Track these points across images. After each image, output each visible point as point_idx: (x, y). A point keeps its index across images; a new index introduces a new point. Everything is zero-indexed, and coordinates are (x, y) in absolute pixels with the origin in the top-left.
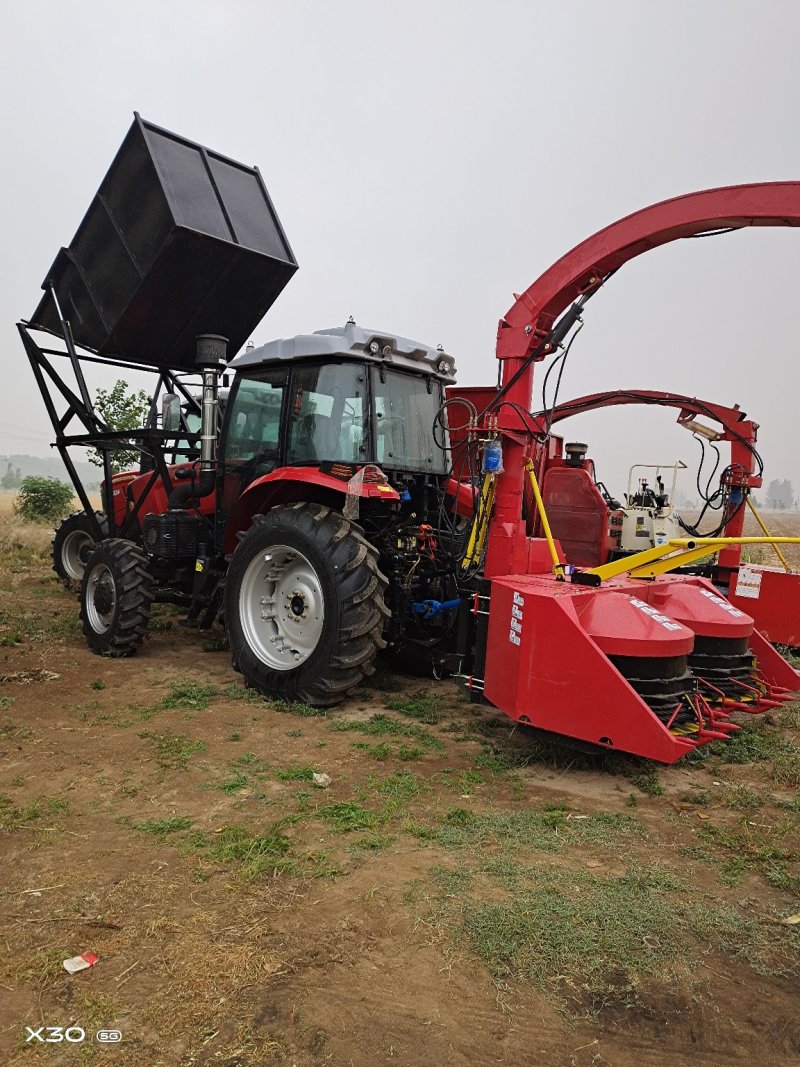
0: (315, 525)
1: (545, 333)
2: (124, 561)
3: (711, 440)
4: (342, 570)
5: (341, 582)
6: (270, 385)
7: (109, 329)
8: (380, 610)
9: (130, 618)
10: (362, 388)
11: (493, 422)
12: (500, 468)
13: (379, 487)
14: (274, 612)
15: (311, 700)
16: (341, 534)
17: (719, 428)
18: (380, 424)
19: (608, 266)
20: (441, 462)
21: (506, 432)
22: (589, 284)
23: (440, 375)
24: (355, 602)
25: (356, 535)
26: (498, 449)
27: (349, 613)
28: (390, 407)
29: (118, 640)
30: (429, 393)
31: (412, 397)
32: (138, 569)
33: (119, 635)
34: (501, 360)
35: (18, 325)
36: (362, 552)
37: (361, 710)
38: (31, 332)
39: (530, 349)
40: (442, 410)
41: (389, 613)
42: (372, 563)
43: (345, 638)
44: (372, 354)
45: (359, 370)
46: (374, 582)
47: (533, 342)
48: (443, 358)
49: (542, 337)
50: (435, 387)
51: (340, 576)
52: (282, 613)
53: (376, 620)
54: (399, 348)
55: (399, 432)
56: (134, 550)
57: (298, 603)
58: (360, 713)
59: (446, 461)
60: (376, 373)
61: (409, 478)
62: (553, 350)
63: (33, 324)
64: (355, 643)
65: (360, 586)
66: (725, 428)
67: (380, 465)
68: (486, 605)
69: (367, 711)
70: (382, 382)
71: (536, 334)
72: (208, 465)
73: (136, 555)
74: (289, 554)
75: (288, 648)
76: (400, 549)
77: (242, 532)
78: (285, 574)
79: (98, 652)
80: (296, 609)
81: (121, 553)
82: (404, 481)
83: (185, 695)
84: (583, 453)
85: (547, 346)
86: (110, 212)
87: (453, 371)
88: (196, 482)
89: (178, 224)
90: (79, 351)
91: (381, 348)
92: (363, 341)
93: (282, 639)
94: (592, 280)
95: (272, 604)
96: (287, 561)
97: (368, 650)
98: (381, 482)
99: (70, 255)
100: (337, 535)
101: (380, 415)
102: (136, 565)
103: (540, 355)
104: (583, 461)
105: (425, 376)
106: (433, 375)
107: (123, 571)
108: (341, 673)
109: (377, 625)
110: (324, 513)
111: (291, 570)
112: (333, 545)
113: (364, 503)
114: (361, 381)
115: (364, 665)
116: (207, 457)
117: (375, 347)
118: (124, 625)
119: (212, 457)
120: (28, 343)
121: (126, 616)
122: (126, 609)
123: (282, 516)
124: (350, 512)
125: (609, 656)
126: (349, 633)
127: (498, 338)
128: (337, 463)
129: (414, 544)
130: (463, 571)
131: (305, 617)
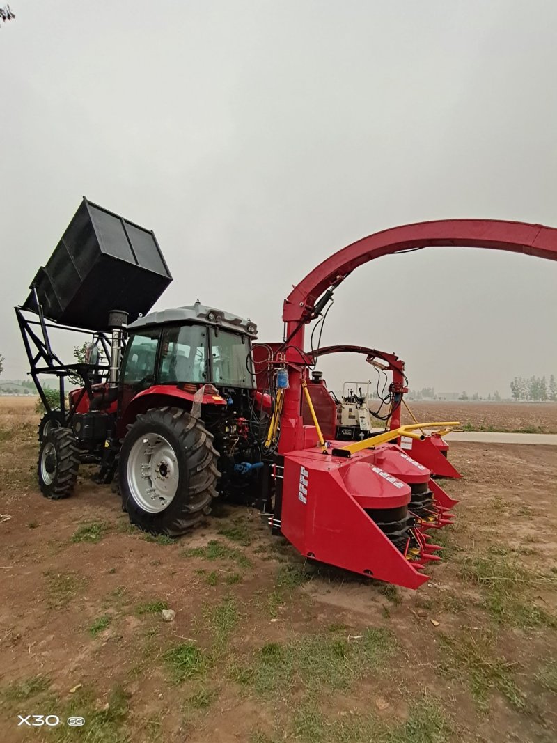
0: (174, 421)
1: (310, 307)
2: (62, 441)
3: (383, 370)
4: (190, 449)
5: (190, 457)
6: (150, 339)
7: (63, 309)
8: (214, 474)
9: (65, 476)
10: (204, 340)
11: (283, 358)
12: (288, 386)
13: (214, 397)
14: (149, 473)
15: (171, 533)
16: (190, 426)
17: (386, 364)
18: (215, 360)
19: (346, 270)
20: (250, 382)
21: (291, 364)
22: (336, 279)
23: (248, 334)
24: (198, 470)
25: (200, 426)
26: (286, 374)
27: (195, 477)
28: (220, 351)
29: (56, 489)
30: (243, 343)
31: (234, 346)
32: (71, 446)
33: (57, 487)
34: (285, 322)
35: (16, 308)
36: (203, 437)
37: (203, 536)
38: (22, 312)
39: (302, 316)
40: (250, 352)
41: (220, 474)
42: (209, 444)
43: (192, 493)
44: (210, 320)
45: (203, 329)
46: (211, 456)
47: (305, 312)
48: (251, 325)
49: (309, 309)
50: (246, 340)
51: (189, 454)
52: (154, 474)
53: (211, 480)
54: (226, 318)
55: (226, 364)
56: (69, 434)
57: (164, 469)
58: (202, 539)
59: (253, 381)
60: (212, 331)
61: (233, 391)
62: (316, 317)
63: (24, 308)
64: (198, 497)
65: (201, 459)
66: (389, 364)
67: (214, 384)
68: (281, 472)
69: (206, 536)
70: (216, 336)
71: (306, 308)
72: (114, 385)
73: (71, 437)
74: (159, 438)
75: (158, 496)
76: (227, 433)
77: (129, 425)
78: (157, 450)
79: (46, 495)
80: (163, 472)
81: (61, 436)
82: (229, 393)
83: (89, 530)
84: (320, 377)
85: (313, 314)
86: (67, 247)
87: (256, 332)
88: (106, 394)
89: (103, 252)
90: (47, 321)
91: (215, 317)
92: (204, 313)
93: (154, 490)
94: (338, 277)
95: (148, 469)
96: (157, 442)
97: (207, 499)
98: (215, 394)
99: (46, 271)
100: (187, 427)
101: (214, 355)
102: (70, 444)
103: (308, 319)
104: (321, 380)
105: (241, 334)
106: (245, 334)
107: (61, 447)
108: (189, 516)
109: (212, 483)
110: (180, 413)
111: (161, 447)
112: (185, 434)
113: (204, 407)
114: (204, 335)
115: (204, 510)
116: (114, 380)
117: (211, 316)
118: (60, 481)
119: (116, 379)
120: (20, 317)
121: (62, 475)
122: (62, 471)
123: (154, 416)
124: (195, 413)
125: (365, 509)
126: (194, 490)
127: (284, 310)
128: (189, 383)
129: (235, 429)
130: (266, 449)
131: (167, 478)
